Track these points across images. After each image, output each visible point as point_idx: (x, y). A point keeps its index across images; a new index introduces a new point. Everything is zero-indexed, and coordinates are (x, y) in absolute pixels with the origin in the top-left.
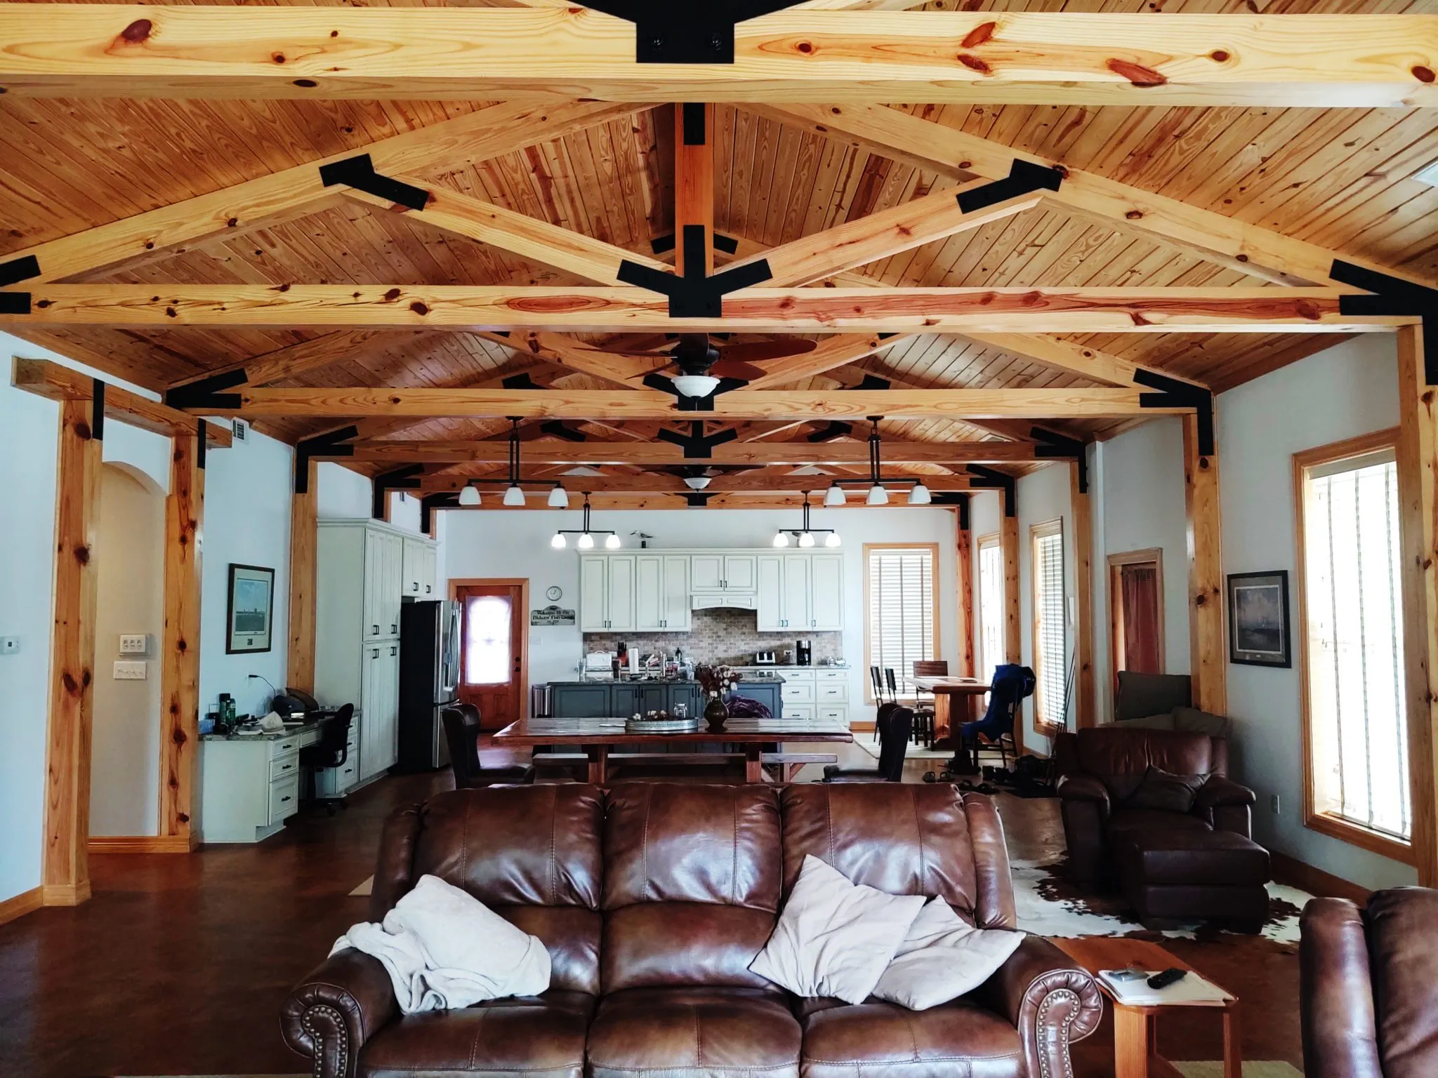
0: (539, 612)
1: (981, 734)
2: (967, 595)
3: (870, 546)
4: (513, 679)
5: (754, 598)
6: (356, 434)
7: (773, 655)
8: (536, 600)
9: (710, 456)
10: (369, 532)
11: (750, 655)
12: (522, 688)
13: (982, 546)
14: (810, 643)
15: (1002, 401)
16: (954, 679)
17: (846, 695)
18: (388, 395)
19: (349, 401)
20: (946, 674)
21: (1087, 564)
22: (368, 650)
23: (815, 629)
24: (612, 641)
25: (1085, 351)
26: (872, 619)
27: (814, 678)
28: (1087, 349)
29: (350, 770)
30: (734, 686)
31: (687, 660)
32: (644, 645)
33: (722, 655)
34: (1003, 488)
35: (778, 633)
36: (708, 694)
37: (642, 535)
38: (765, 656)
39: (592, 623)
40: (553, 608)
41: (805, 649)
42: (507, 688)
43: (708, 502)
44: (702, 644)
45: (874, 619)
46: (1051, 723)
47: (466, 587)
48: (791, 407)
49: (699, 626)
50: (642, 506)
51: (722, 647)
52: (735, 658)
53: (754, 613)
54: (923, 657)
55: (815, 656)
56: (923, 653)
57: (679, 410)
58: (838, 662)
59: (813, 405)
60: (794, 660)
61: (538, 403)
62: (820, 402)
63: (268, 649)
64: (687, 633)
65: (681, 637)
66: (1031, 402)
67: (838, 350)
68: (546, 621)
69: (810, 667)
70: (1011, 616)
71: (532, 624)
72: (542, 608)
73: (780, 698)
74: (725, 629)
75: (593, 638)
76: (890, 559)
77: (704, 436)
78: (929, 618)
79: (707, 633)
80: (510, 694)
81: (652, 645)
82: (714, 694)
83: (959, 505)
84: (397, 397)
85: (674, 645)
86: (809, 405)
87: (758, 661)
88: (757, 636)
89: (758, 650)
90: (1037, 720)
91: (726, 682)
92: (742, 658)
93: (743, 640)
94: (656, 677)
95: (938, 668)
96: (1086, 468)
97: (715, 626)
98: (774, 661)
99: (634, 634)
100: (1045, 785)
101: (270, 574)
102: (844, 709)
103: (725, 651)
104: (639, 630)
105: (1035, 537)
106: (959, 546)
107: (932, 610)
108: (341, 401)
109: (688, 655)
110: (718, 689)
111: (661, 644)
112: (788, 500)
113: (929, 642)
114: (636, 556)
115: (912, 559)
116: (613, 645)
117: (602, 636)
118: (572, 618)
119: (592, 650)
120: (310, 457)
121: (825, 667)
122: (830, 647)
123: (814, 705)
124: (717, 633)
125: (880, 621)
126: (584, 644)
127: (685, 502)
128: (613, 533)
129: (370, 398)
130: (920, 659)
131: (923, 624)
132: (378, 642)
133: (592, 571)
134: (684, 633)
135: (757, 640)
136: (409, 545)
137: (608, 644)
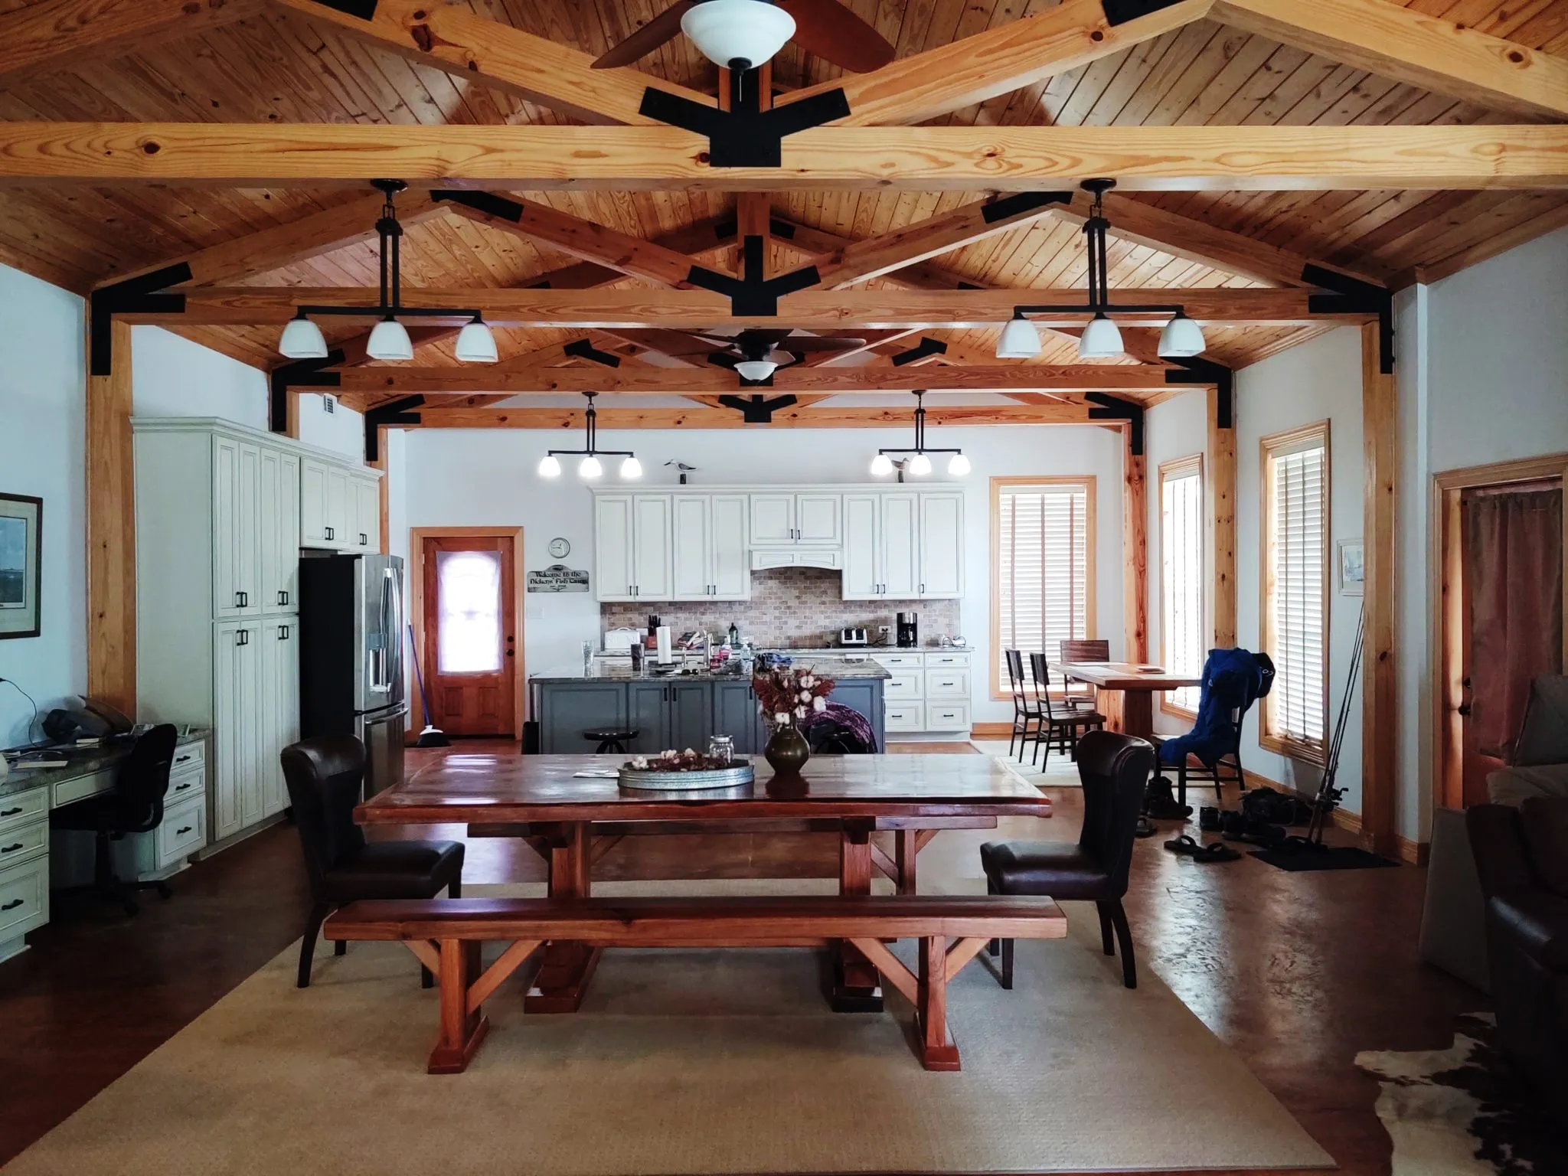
0: (538, 573)
1: (1191, 755)
2: (1140, 547)
3: (999, 481)
4: (505, 666)
5: (837, 554)
6: (189, 277)
7: (865, 632)
8: (534, 557)
9: (774, 313)
10: (220, 441)
11: (833, 633)
12: (517, 678)
13: (1166, 477)
14: (915, 615)
15: (1347, 150)
16: (1123, 666)
17: (967, 690)
18: (134, 139)
19: (57, 148)
20: (1107, 659)
21: (1390, 489)
22: (225, 632)
23: (924, 597)
24: (641, 614)
25: (1509, 50)
26: (1002, 581)
27: (922, 665)
28: (1514, 47)
29: (187, 829)
30: (820, 704)
31: (744, 640)
32: (686, 619)
33: (794, 633)
34: (1215, 385)
35: (871, 602)
36: (772, 717)
37: (681, 466)
38: (854, 634)
39: (610, 587)
40: (558, 568)
41: (909, 624)
42: (496, 678)
43: (772, 417)
44: (766, 618)
45: (1004, 581)
46: (1289, 736)
47: (437, 540)
48: (935, 160)
49: (760, 592)
50: (679, 422)
51: (793, 622)
52: (811, 638)
53: (837, 575)
54: (1072, 634)
55: (923, 634)
56: (1072, 628)
57: (712, 165)
58: (956, 643)
59: (978, 158)
60: (893, 638)
61: (431, 151)
62: (992, 150)
63: (36, 633)
64: (745, 602)
65: (736, 607)
66: (1402, 153)
67: (1026, 46)
68: (547, 586)
69: (917, 649)
70: (1223, 577)
71: (529, 590)
72: (542, 568)
73: (882, 701)
74: (798, 597)
75: (614, 609)
76: (1028, 498)
77: (766, 279)
78: (1081, 580)
79: (772, 602)
80: (500, 687)
81: (696, 619)
82: (783, 718)
83: (1130, 420)
84: (156, 140)
85: (726, 619)
86: (969, 155)
87: (844, 641)
88: (842, 607)
89: (843, 626)
90: (1265, 732)
91: (806, 696)
92: (820, 637)
93: (822, 612)
94: (694, 670)
95: (1096, 651)
96: (1392, 333)
97: (783, 593)
98: (865, 641)
99: (671, 604)
100: (1308, 840)
101: (34, 506)
102: (964, 708)
103: (799, 627)
104: (677, 599)
105: (1270, 456)
106: (1129, 479)
107: (1084, 569)
108: (42, 149)
109: (747, 633)
110: (790, 708)
111: (708, 618)
112: (886, 413)
113: (1081, 613)
114: (672, 494)
115: (1058, 499)
116: (643, 620)
117: (627, 607)
118: (585, 582)
119: (613, 626)
120: (113, 315)
121: (936, 649)
122: (943, 621)
123: (922, 703)
124: (787, 603)
125: (1013, 584)
126: (602, 618)
127: (740, 418)
128: (631, 454)
129: (98, 144)
130: (1068, 637)
131: (1072, 589)
132: (249, 618)
133: (611, 516)
134: (741, 603)
135: (842, 612)
136: (311, 469)
137: (636, 618)
